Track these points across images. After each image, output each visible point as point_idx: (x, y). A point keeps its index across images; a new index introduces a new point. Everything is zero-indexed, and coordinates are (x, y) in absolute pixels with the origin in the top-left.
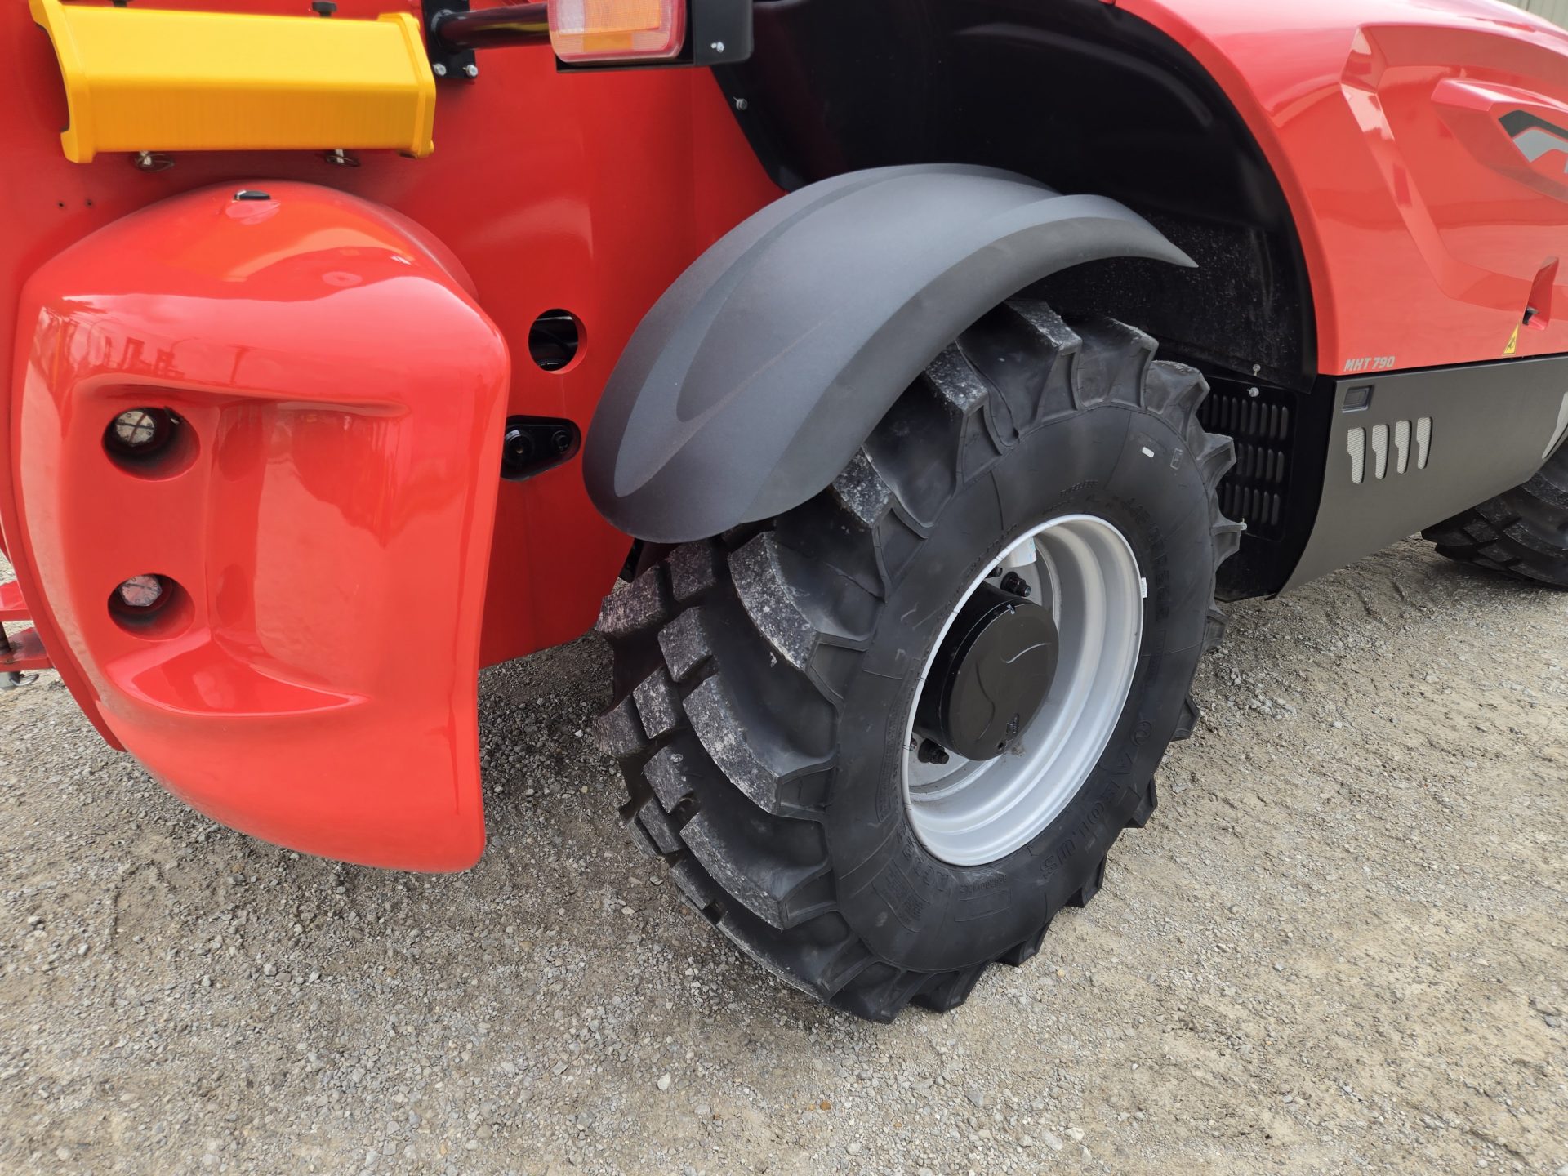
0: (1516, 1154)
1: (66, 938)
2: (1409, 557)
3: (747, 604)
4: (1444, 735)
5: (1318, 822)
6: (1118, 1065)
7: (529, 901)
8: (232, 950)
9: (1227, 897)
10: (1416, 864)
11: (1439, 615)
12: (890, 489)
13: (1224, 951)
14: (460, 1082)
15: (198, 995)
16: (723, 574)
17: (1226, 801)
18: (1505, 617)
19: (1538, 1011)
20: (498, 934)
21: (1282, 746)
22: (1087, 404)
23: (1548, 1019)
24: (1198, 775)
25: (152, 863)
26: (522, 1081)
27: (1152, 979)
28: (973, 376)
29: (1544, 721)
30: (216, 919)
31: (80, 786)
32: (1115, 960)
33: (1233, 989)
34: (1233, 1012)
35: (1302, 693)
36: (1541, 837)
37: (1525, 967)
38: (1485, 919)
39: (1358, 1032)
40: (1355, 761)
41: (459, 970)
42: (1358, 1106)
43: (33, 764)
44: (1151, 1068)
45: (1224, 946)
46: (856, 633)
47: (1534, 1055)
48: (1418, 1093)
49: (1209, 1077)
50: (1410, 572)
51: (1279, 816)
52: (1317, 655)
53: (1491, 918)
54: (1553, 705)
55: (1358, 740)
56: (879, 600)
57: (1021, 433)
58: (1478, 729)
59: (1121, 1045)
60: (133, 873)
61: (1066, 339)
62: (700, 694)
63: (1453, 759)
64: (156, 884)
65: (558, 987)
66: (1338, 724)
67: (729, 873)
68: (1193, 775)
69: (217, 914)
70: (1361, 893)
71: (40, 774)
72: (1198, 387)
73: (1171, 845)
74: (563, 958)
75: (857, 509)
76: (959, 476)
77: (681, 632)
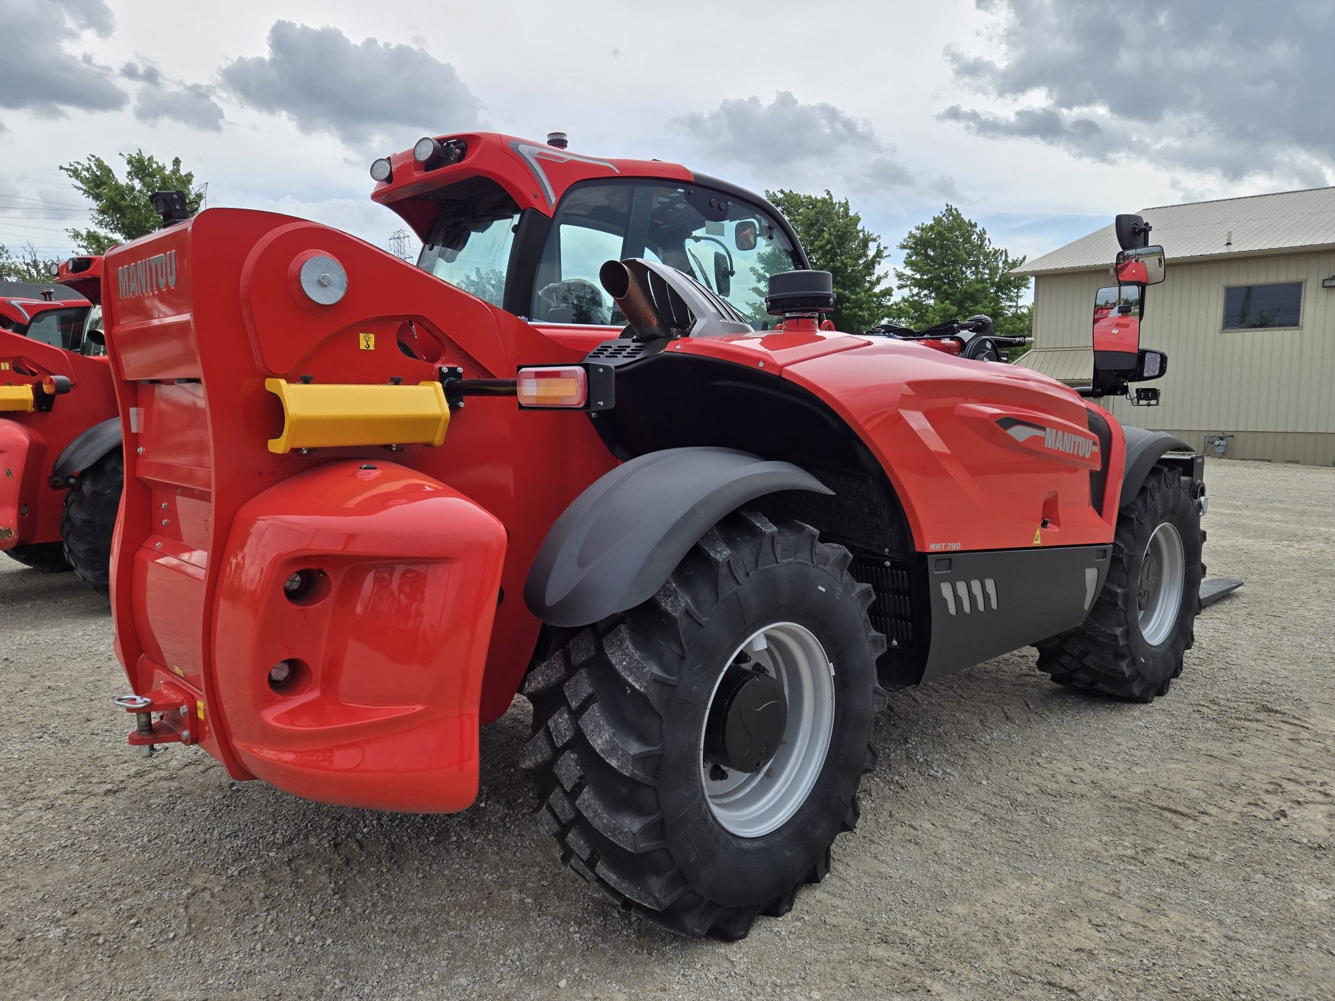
0: (1072, 991)
1: (157, 931)
2: (1037, 686)
3: (613, 661)
4: (1051, 786)
5: (967, 834)
6: (840, 962)
7: (463, 898)
8: (271, 932)
9: (910, 876)
10: (1027, 855)
11: (1053, 719)
12: (685, 600)
13: (907, 903)
14: (434, 990)
15: (254, 956)
16: (600, 649)
17: (911, 826)
18: (1094, 718)
19: (1093, 925)
20: (444, 916)
21: (948, 795)
22: (784, 561)
23: (1098, 928)
24: (893, 812)
25: (205, 888)
26: (473, 987)
27: (862, 918)
28: (724, 545)
29: (1114, 776)
30: (257, 916)
31: (144, 849)
32: (839, 911)
33: (912, 922)
34: (911, 933)
35: (962, 766)
36: (1105, 838)
37: (1088, 904)
38: (1066, 881)
39: (985, 939)
40: (994, 802)
41: (423, 935)
42: (982, 974)
43: (106, 838)
44: (861, 962)
45: (906, 900)
46: (672, 676)
47: (1088, 945)
48: (1018, 965)
49: (896, 965)
50: (1036, 695)
51: (943, 832)
52: (973, 745)
53: (1070, 880)
54: (1120, 767)
55: (997, 791)
56: (683, 658)
57: (750, 574)
58: (1072, 782)
59: (843, 952)
60: (193, 894)
61: (770, 529)
62: (589, 714)
63: (1055, 799)
64: (211, 900)
65: (488, 941)
66: (984, 782)
67: (605, 821)
68: (891, 813)
69: (257, 913)
70: (992, 871)
71: (113, 843)
72: (846, 556)
73: (876, 851)
74: (490, 927)
75: (669, 609)
76: (720, 594)
77: (577, 682)
